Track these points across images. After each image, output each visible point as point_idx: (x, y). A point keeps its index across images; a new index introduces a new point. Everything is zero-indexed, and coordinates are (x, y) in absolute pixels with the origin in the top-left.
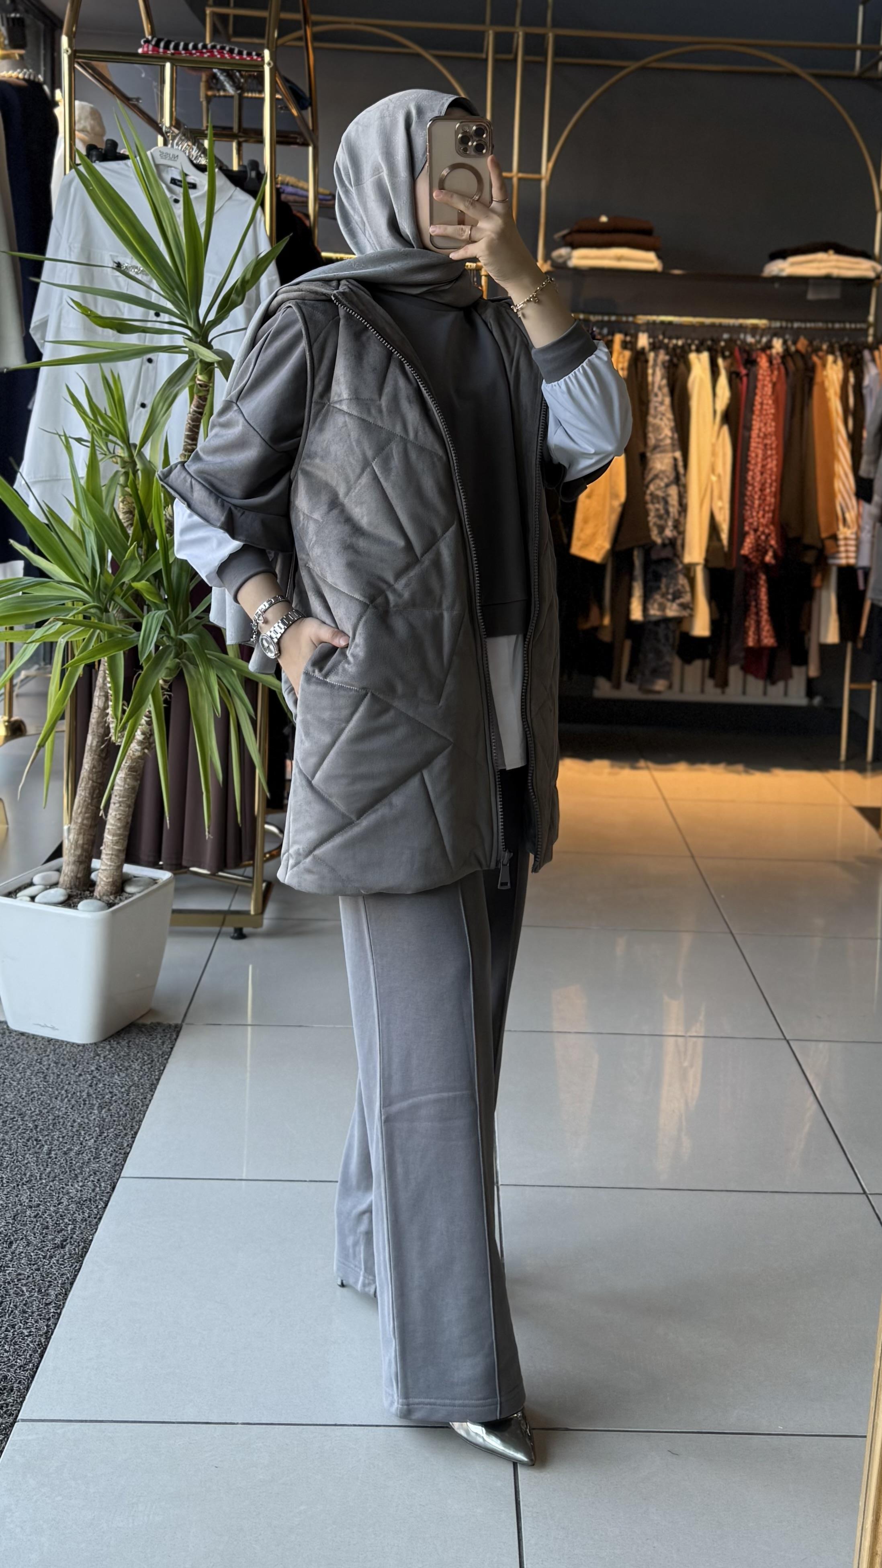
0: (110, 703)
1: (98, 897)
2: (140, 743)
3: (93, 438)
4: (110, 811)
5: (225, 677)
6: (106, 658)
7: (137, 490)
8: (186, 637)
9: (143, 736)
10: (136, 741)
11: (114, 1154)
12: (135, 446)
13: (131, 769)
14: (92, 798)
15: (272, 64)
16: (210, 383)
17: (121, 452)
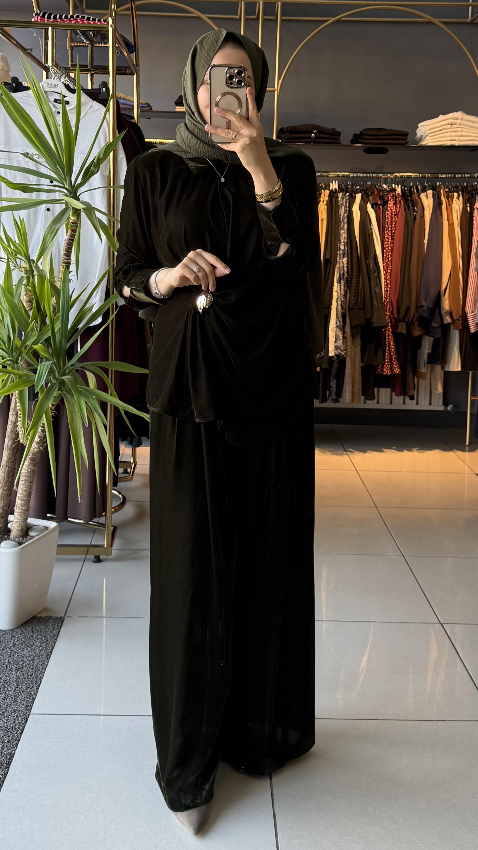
0: (19, 419)
1: (13, 539)
2: (38, 443)
3: (8, 257)
4: (19, 485)
5: (89, 401)
6: (17, 392)
7: (35, 288)
8: (66, 378)
9: (39, 439)
10: (35, 442)
11: (26, 699)
12: (33, 261)
13: (32, 459)
14: (8, 478)
15: (113, 26)
16: (78, 221)
17: (25, 265)
